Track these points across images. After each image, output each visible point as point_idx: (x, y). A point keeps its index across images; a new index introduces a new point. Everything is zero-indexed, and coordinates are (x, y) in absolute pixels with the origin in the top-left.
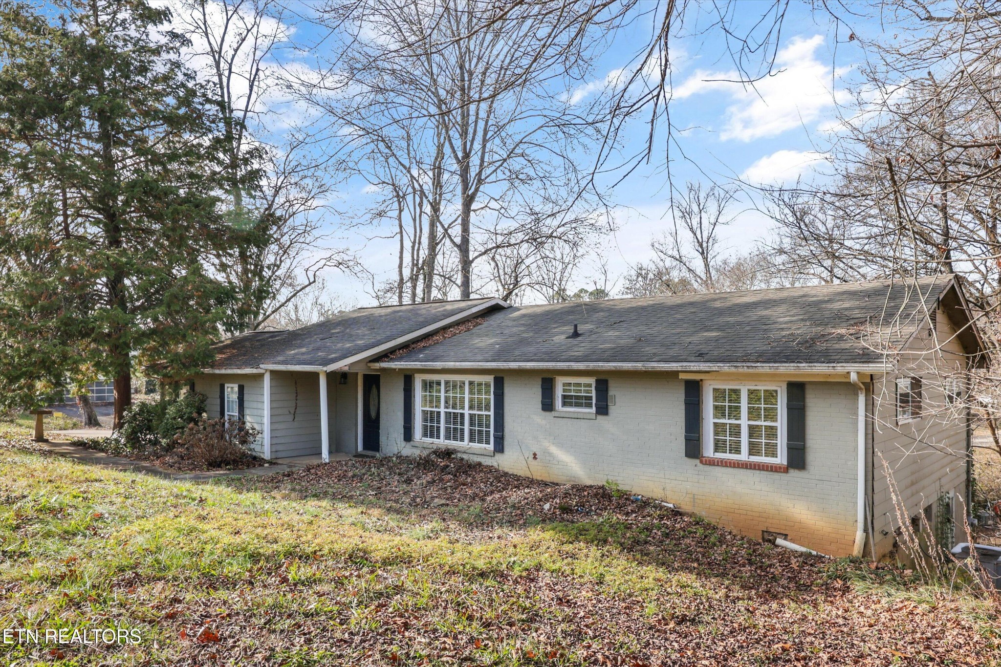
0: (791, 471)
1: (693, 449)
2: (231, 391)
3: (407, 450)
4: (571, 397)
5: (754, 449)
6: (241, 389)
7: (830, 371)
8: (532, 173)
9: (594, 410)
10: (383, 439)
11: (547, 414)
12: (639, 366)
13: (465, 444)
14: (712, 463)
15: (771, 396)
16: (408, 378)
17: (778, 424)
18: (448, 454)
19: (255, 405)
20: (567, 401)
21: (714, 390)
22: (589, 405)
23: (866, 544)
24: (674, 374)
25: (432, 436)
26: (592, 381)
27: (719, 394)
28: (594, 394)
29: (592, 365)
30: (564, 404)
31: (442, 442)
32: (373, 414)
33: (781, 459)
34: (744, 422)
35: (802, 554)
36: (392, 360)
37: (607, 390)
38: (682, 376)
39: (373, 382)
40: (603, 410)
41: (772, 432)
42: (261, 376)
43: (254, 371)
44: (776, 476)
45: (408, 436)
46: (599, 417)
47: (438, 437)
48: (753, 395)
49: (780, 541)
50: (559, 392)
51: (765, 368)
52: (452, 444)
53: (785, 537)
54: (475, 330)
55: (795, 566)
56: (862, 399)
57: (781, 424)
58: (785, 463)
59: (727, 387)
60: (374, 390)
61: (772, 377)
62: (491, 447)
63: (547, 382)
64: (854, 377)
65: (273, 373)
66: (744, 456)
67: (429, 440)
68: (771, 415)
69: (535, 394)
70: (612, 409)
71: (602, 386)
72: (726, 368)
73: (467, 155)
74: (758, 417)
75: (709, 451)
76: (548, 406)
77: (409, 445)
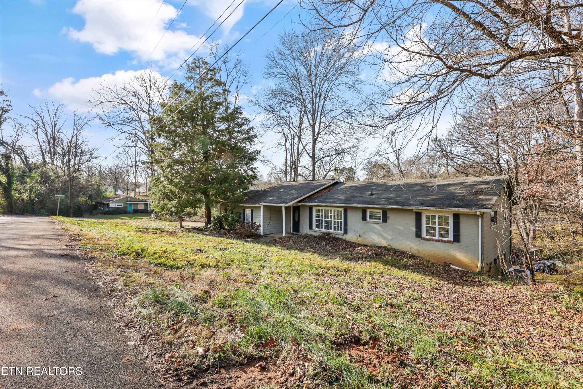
0: (455, 243)
1: (418, 235)
2: (248, 212)
3: (310, 232)
4: (372, 216)
5: (441, 235)
6: (252, 211)
7: (470, 211)
8: (339, 131)
9: (381, 221)
10: (301, 228)
11: (364, 222)
12: (400, 207)
13: (332, 231)
14: (425, 239)
15: (447, 218)
16: (311, 208)
17: (449, 227)
18: (328, 234)
19: (257, 216)
20: (371, 217)
21: (426, 215)
22: (380, 219)
23: (482, 268)
24: (412, 210)
25: (319, 228)
26: (381, 211)
27: (428, 217)
28: (381, 215)
29: (382, 206)
30: (370, 218)
31: (323, 230)
32: (296, 220)
33: (451, 238)
34: (437, 226)
35: (461, 271)
36: (305, 202)
37: (386, 214)
38: (414, 210)
39: (296, 209)
40: (385, 220)
41: (447, 230)
42: (260, 207)
43: (259, 205)
44: (449, 244)
45: (311, 227)
46: (384, 223)
47: (322, 228)
48: (440, 217)
49: (451, 266)
50: (368, 214)
51: (447, 209)
52: (327, 231)
53: (453, 264)
54: (332, 191)
55: (460, 274)
56: (480, 220)
57: (451, 227)
58: (452, 240)
59: (431, 215)
60: (297, 212)
61: (447, 212)
62: (342, 232)
63: (364, 212)
64: (478, 213)
65: (264, 206)
66: (437, 237)
67: (318, 229)
68: (447, 224)
69: (359, 215)
70: (388, 221)
71: (385, 212)
72: (432, 209)
73: (314, 124)
74: (442, 225)
75: (424, 235)
76: (364, 219)
77: (311, 231)
